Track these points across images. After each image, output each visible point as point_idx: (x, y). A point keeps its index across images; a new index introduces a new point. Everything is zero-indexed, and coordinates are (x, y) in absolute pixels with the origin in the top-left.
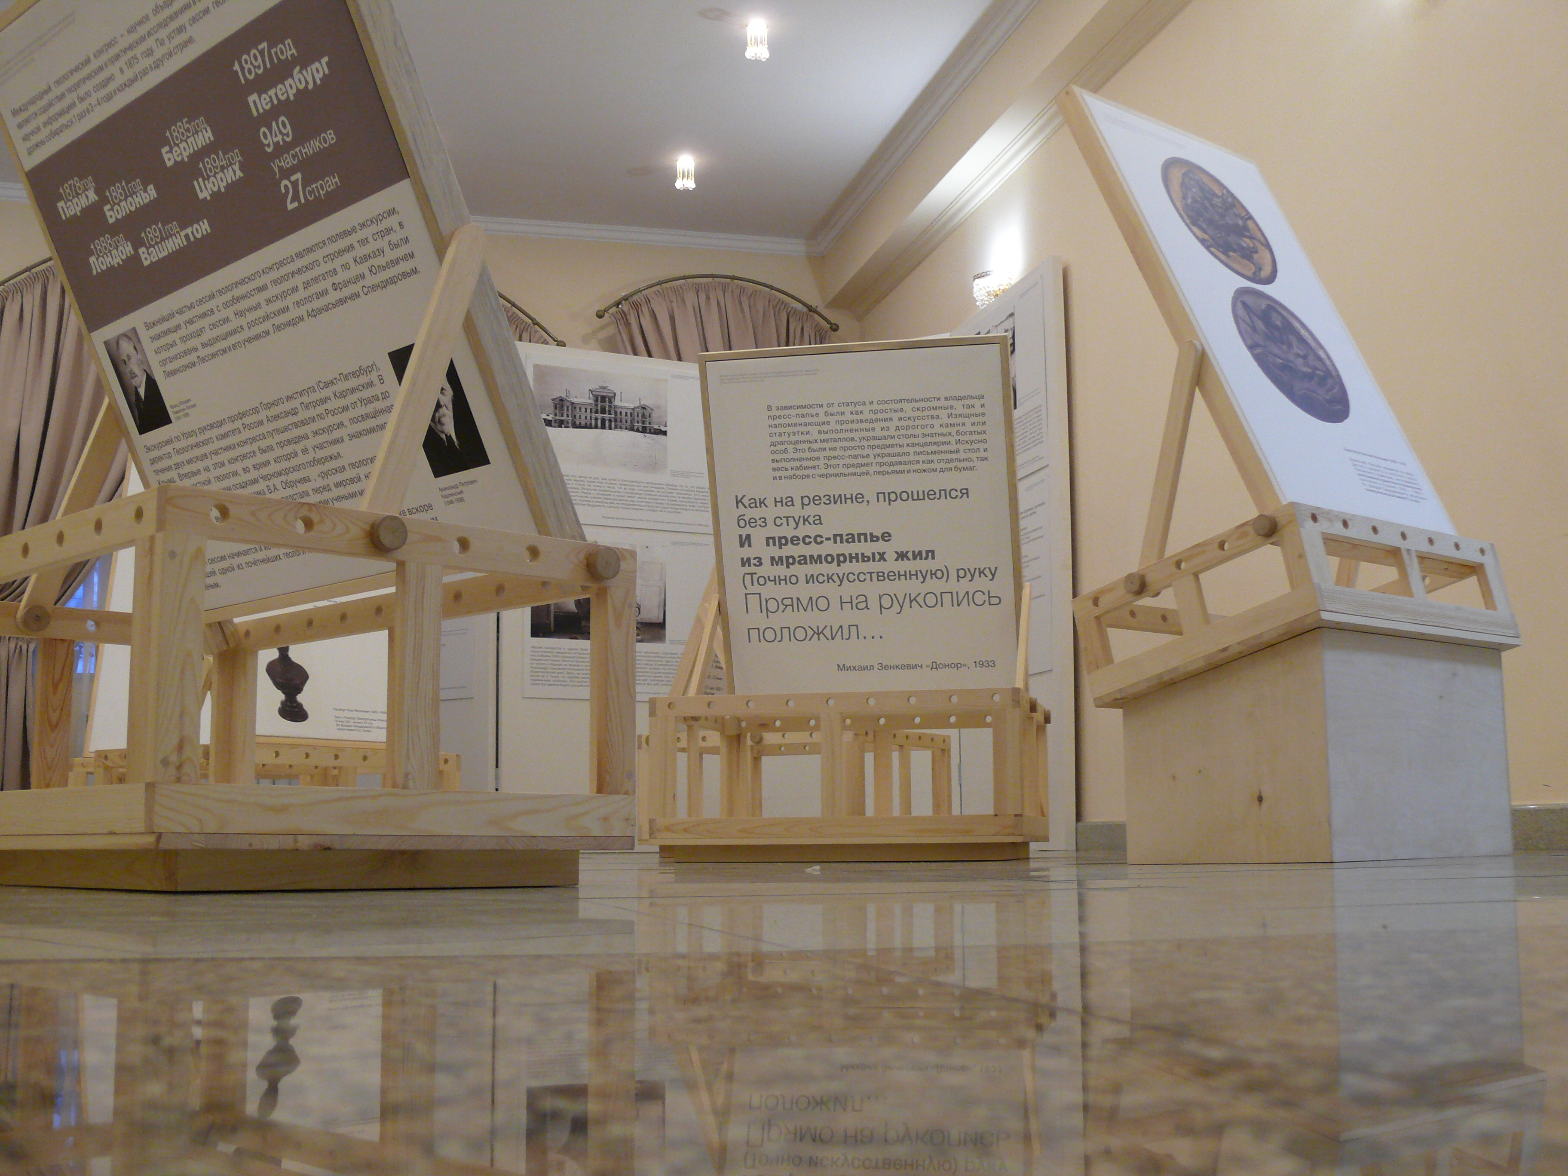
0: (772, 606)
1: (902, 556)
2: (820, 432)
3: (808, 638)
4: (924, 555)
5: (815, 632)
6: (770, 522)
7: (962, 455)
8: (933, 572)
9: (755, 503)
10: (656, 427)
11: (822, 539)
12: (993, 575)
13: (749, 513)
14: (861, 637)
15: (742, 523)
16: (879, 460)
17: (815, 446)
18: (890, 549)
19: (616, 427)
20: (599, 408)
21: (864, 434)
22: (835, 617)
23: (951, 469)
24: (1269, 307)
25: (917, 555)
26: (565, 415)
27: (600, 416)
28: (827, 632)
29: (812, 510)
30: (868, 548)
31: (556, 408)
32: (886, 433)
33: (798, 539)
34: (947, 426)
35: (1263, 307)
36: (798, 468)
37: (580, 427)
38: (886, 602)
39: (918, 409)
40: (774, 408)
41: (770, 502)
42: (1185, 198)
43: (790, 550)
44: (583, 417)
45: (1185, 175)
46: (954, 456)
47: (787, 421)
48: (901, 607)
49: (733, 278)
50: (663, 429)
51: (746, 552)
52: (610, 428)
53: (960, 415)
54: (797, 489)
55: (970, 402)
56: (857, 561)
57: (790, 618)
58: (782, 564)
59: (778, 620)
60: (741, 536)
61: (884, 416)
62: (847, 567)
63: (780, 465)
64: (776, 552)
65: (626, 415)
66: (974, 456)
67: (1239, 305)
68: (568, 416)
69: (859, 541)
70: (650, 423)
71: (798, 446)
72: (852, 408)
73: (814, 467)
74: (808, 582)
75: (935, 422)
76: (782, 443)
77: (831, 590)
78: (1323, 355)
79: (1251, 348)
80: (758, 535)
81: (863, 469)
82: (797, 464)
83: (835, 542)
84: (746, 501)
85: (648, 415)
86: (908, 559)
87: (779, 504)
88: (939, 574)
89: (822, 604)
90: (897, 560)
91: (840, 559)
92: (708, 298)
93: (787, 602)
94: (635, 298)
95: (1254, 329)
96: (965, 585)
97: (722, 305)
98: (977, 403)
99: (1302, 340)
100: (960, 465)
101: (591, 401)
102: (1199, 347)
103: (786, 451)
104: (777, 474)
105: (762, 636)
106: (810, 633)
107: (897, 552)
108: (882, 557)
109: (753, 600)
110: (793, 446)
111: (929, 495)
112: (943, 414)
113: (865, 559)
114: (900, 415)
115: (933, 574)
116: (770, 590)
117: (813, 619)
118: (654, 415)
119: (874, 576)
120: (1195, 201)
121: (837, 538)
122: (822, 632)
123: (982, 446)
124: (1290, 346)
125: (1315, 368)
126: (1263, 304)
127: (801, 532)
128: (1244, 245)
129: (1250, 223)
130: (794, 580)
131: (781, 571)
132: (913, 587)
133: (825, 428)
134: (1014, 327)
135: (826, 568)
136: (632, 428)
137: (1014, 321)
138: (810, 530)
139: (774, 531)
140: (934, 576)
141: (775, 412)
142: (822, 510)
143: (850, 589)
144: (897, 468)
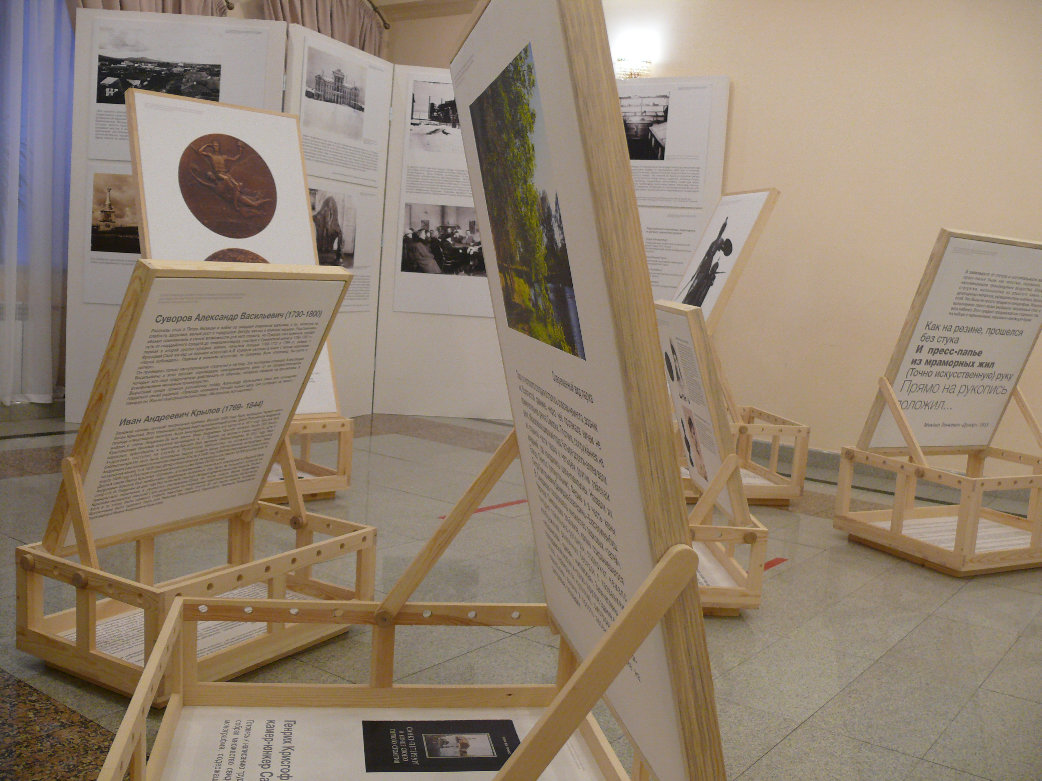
0: (913, 388)
2: (981, 290)
3: (920, 408)
4: (990, 365)
5: (925, 404)
6: (936, 339)
7: (1030, 313)
8: (989, 375)
9: (935, 327)
10: (360, 104)
11: (953, 352)
12: (1010, 379)
13: (929, 333)
14: (943, 408)
15: (923, 339)
16: (998, 310)
17: (975, 298)
18: (977, 360)
19: (343, 102)
20: (336, 86)
21: (999, 294)
22: (939, 396)
23: (1022, 319)
25: (987, 365)
27: (336, 93)
28: (930, 406)
29: (957, 335)
30: (969, 359)
31: (317, 83)
32: (1007, 295)
33: (943, 350)
36: (962, 310)
37: (327, 100)
38: (963, 389)
39: (1026, 284)
40: (968, 272)
41: (941, 327)
43: (936, 357)
44: (329, 93)
46: (1027, 313)
47: (971, 281)
48: (967, 393)
50: (363, 106)
51: (918, 356)
52: (340, 103)
54: (955, 321)
56: (962, 366)
57: (918, 396)
59: (912, 397)
60: (919, 347)
61: (1011, 285)
62: (956, 369)
63: (956, 306)
65: (348, 93)
66: (1034, 314)
68: (322, 91)
69: (968, 354)
70: (357, 101)
71: (968, 297)
72: (1000, 279)
73: (970, 310)
75: (1029, 293)
76: (963, 294)
77: (943, 381)
80: (926, 347)
81: (989, 314)
82: (963, 307)
83: (958, 354)
84: (931, 326)
85: (357, 94)
86: (983, 366)
87: (945, 329)
89: (936, 389)
90: (978, 366)
91: (955, 364)
93: (921, 387)
96: (998, 383)
100: (1026, 318)
101: (334, 80)
103: (962, 299)
104: (952, 311)
106: (922, 405)
107: (980, 363)
108: (973, 365)
109: (907, 385)
111: (1008, 333)
112: (1034, 288)
113: (966, 364)
114: (1018, 286)
116: (916, 379)
117: (929, 397)
118: (360, 95)
119: (965, 375)
121: (961, 352)
122: (928, 405)
127: (946, 346)
130: (930, 374)
131: (928, 368)
132: (977, 382)
133: (984, 288)
134: (668, 106)
135: (948, 369)
136: (349, 105)
137: (668, 102)
138: (950, 346)
139: (935, 345)
140: (988, 377)
141: (968, 275)
142: (961, 335)
143: (951, 381)
144: (1003, 316)
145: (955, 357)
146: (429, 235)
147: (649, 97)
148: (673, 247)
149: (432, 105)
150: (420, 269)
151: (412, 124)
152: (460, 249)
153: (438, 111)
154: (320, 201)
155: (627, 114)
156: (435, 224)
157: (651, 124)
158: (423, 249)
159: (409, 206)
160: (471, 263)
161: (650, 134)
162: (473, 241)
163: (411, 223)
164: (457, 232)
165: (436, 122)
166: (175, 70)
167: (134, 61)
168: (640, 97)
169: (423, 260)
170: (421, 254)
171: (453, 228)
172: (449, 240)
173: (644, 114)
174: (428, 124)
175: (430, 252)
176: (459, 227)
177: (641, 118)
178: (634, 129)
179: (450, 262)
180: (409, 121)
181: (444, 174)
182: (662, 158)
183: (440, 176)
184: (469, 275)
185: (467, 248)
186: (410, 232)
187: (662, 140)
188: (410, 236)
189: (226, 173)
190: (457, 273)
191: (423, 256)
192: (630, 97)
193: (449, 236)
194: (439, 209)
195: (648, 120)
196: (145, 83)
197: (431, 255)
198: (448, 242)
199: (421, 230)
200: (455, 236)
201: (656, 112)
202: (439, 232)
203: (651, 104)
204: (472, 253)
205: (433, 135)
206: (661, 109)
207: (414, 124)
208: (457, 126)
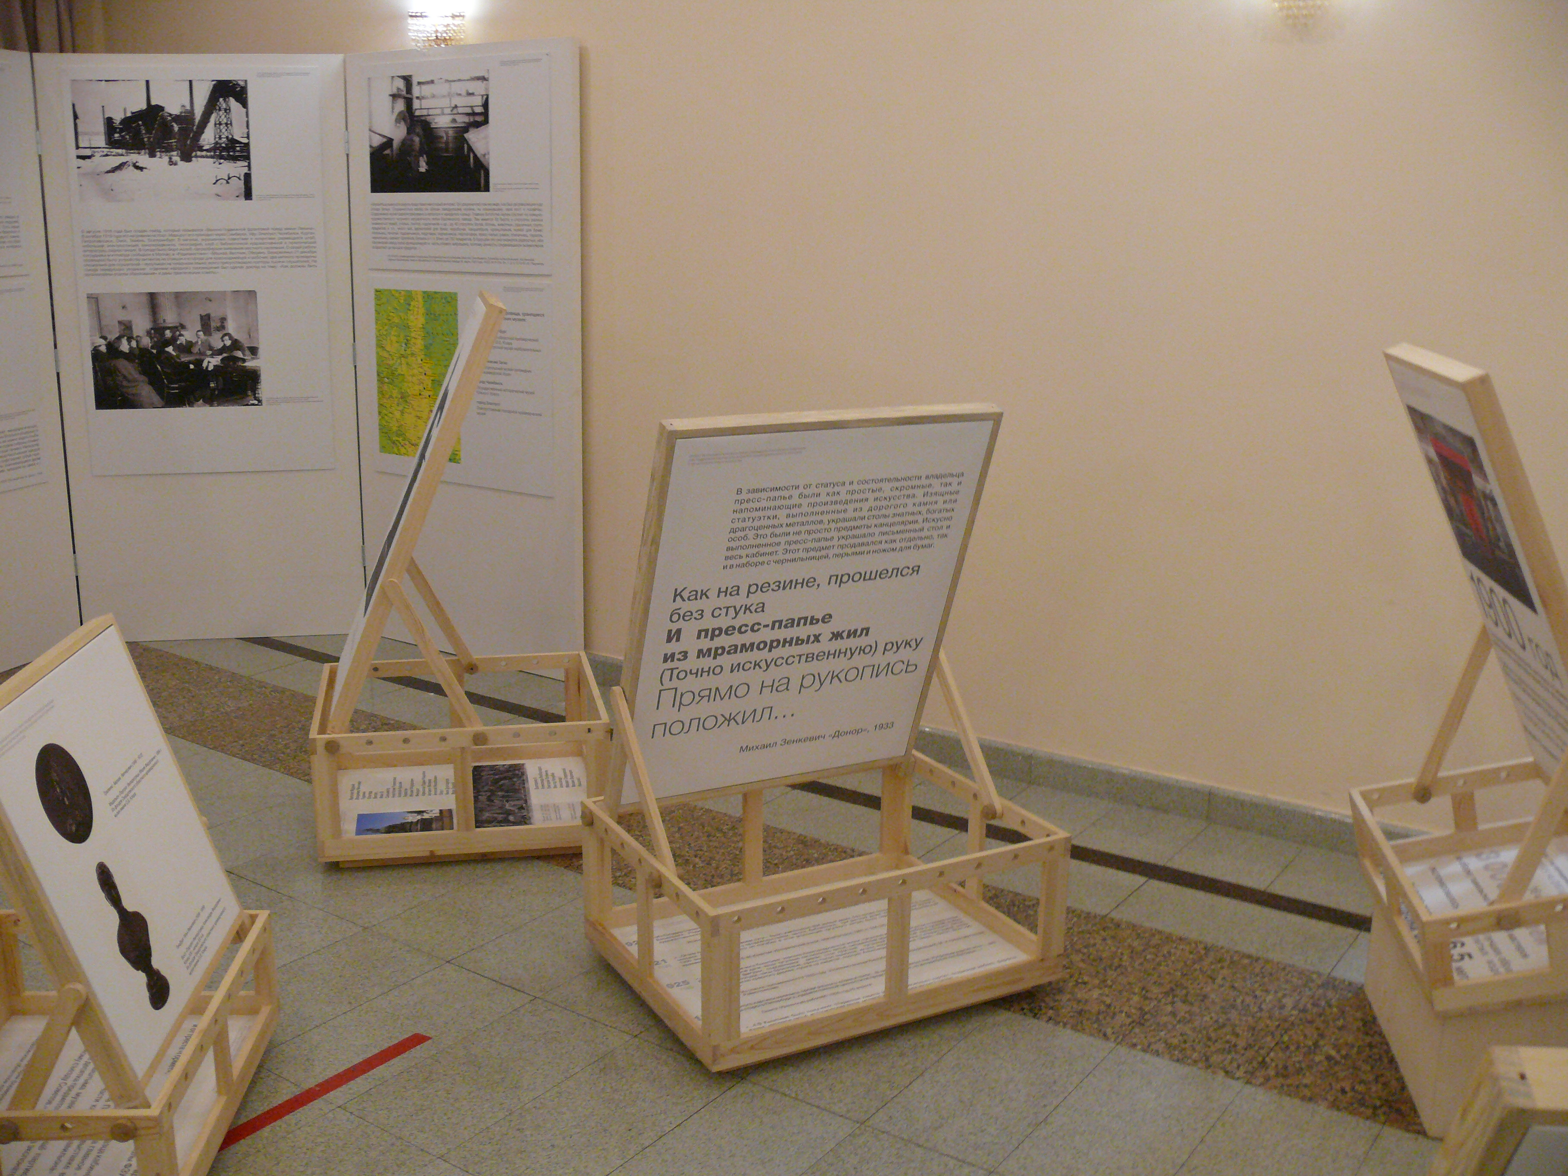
0: (687, 699)
1: (837, 636)
2: (788, 516)
3: (717, 726)
4: (859, 632)
5: (726, 719)
6: (708, 614)
7: (924, 533)
8: (862, 648)
9: (696, 595)
11: (759, 627)
12: (917, 645)
13: (686, 606)
14: (772, 717)
15: (675, 617)
16: (842, 542)
17: (778, 531)
18: (827, 630)
21: (835, 516)
22: (755, 701)
23: (910, 548)
25: (852, 634)
28: (739, 719)
30: (802, 632)
32: (857, 514)
33: (734, 628)
34: (920, 504)
36: (754, 555)
38: (808, 681)
39: (897, 489)
40: (744, 492)
41: (713, 593)
43: (722, 641)
46: (917, 535)
47: (757, 505)
48: (821, 685)
51: (674, 647)
53: (936, 494)
54: (744, 578)
55: (949, 480)
56: (790, 645)
57: (703, 709)
58: (709, 656)
59: (690, 712)
60: (670, 631)
61: (860, 496)
62: (778, 652)
63: (734, 553)
66: (935, 534)
69: (799, 624)
71: (760, 532)
72: (830, 489)
73: (771, 554)
74: (732, 671)
75: (910, 502)
76: (744, 529)
77: (755, 677)
80: (690, 629)
81: (824, 553)
82: (755, 550)
83: (773, 628)
84: (685, 595)
86: (842, 638)
88: (867, 649)
89: (742, 691)
90: (831, 640)
91: (772, 645)
93: (703, 693)
96: (891, 657)
98: (955, 481)
100: (919, 543)
103: (745, 538)
104: (729, 562)
105: (667, 731)
106: (721, 720)
107: (832, 633)
108: (818, 638)
109: (668, 696)
110: (756, 532)
111: (880, 575)
112: (919, 492)
113: (799, 641)
114: (877, 494)
115: (862, 650)
116: (687, 684)
117: (728, 706)
119: (804, 658)
121: (778, 624)
122: (734, 718)
123: (946, 524)
127: (739, 622)
131: (707, 662)
132: (839, 664)
133: (795, 511)
134: (488, 95)
135: (755, 655)
137: (487, 89)
138: (749, 619)
139: (709, 623)
140: (862, 652)
141: (744, 496)
142: (767, 597)
143: (775, 673)
144: (858, 549)
145: (767, 635)
146: (134, 344)
147: (460, 80)
148: (515, 344)
149: (109, 121)
150: (127, 402)
151: (79, 157)
152: (190, 362)
153: (121, 130)
155: (431, 112)
156: (141, 325)
157: (466, 129)
158: (128, 369)
159: (94, 299)
160: (212, 385)
161: (466, 146)
162: (211, 348)
163: (101, 329)
164: (181, 335)
165: (120, 151)
168: (447, 81)
169: (129, 387)
170: (125, 377)
171: (173, 329)
172: (170, 349)
173: (455, 111)
174: (107, 155)
175: (140, 373)
176: (183, 327)
177: (450, 118)
178: (442, 137)
179: (177, 386)
180: (74, 153)
181: (146, 239)
182: (487, 189)
183: (140, 244)
184: (211, 405)
185: (203, 361)
186: (102, 342)
187: (484, 155)
188: (103, 349)
190: (191, 404)
191: (129, 381)
192: (432, 82)
193: (168, 343)
194: (145, 300)
195: (462, 120)
197: (143, 378)
198: (168, 352)
199: (119, 338)
200: (178, 342)
201: (472, 107)
202: (151, 338)
203: (464, 93)
204: (211, 368)
205: (117, 173)
206: (478, 101)
207: (83, 158)
208: (158, 154)
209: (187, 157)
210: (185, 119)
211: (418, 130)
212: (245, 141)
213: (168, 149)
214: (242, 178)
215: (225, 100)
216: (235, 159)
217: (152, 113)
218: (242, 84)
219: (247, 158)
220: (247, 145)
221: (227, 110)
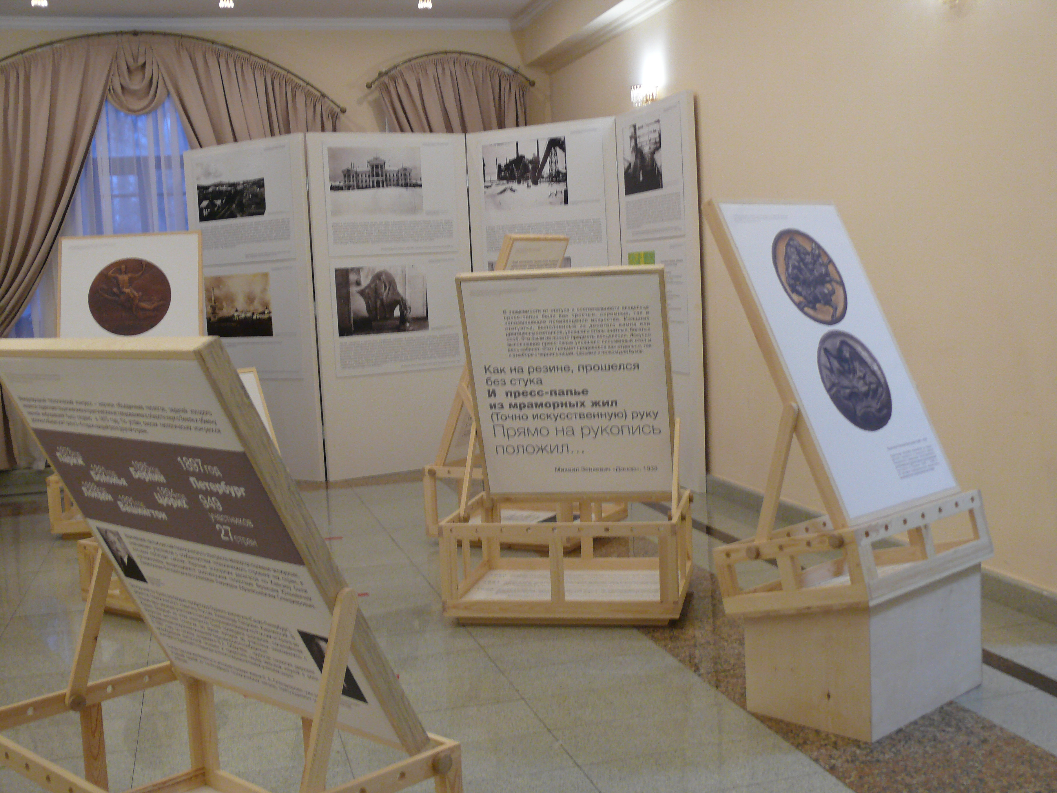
0: (511, 433)
1: (596, 404)
2: (539, 328)
3: (535, 452)
4: (610, 403)
5: (540, 448)
6: (508, 382)
7: (634, 343)
8: (616, 414)
9: (498, 370)
10: (414, 182)
11: (543, 393)
12: (655, 418)
13: (494, 377)
14: (570, 452)
15: (489, 383)
16: (579, 345)
17: (536, 336)
18: (588, 399)
19: (387, 185)
20: (375, 173)
21: (569, 329)
22: (553, 440)
23: (627, 352)
24: (843, 343)
25: (606, 404)
26: (352, 181)
27: (375, 179)
28: (548, 449)
29: (534, 376)
30: (573, 399)
31: (345, 176)
32: (583, 329)
33: (527, 393)
34: (624, 325)
35: (838, 344)
36: (525, 350)
37: (362, 188)
38: (586, 431)
39: (605, 314)
40: (508, 312)
41: (507, 370)
42: (787, 269)
43: (520, 400)
44: (364, 181)
45: (788, 245)
46: (629, 344)
47: (517, 320)
48: (596, 434)
49: (460, 53)
50: (419, 182)
51: (493, 400)
52: (383, 186)
53: (633, 319)
54: (525, 363)
55: (639, 310)
56: (566, 407)
57: (524, 440)
58: (517, 407)
59: (515, 441)
60: (489, 392)
61: (582, 318)
62: (559, 410)
63: (513, 348)
64: (512, 400)
65: (393, 176)
66: (642, 344)
67: (823, 352)
68: (353, 181)
69: (567, 394)
70: (410, 180)
71: (525, 336)
72: (560, 313)
73: (536, 349)
74: (534, 418)
75: (616, 323)
76: (514, 334)
77: (550, 424)
78: (875, 368)
79: (829, 390)
80: (501, 391)
81: (569, 351)
82: (525, 347)
83: (551, 394)
84: (491, 369)
85: (408, 174)
86: (599, 406)
87: (513, 372)
88: (620, 415)
89: (544, 432)
90: (592, 406)
91: (555, 406)
92: (443, 69)
93: (520, 430)
94: (393, 72)
95: (831, 370)
96: (637, 422)
97: (454, 73)
98: (644, 312)
99: (863, 362)
100: (632, 349)
101: (369, 169)
102: (796, 408)
103: (517, 339)
104: (512, 353)
105: (505, 450)
106: (536, 450)
107: (592, 402)
108: (582, 404)
109: (499, 430)
110: (522, 336)
111: (612, 367)
112: (621, 317)
113: (571, 405)
114: (592, 317)
116: (509, 423)
117: (538, 441)
118: (413, 174)
119: (578, 416)
120: (794, 267)
121: (553, 392)
122: (544, 449)
123: (647, 338)
124: (854, 372)
125: (871, 383)
126: (837, 342)
127: (529, 388)
128: (826, 291)
129: (830, 268)
130: (525, 417)
131: (517, 412)
132: (604, 422)
133: (543, 325)
134: (660, 131)
135: (546, 411)
136: (398, 185)
137: (660, 127)
138: (534, 388)
139: (510, 388)
140: (617, 417)
141: (508, 314)
142: (542, 375)
143: (564, 424)
144: (592, 350)
145: (547, 399)
147: (652, 124)
151: (485, 187)
153: (505, 170)
154: (367, 276)
165: (504, 182)
166: (239, 188)
167: (216, 185)
168: (648, 125)
174: (498, 185)
180: (482, 185)
189: (128, 288)
195: (653, 147)
196: (224, 202)
201: (655, 139)
203: (654, 131)
205: (503, 194)
206: (657, 135)
207: (487, 187)
208: (522, 182)
209: (536, 183)
210: (535, 161)
211: (639, 156)
212: (564, 171)
213: (527, 179)
214: (563, 192)
215: (554, 149)
216: (559, 182)
217: (520, 159)
218: (563, 139)
219: (565, 180)
220: (566, 173)
221: (556, 155)
